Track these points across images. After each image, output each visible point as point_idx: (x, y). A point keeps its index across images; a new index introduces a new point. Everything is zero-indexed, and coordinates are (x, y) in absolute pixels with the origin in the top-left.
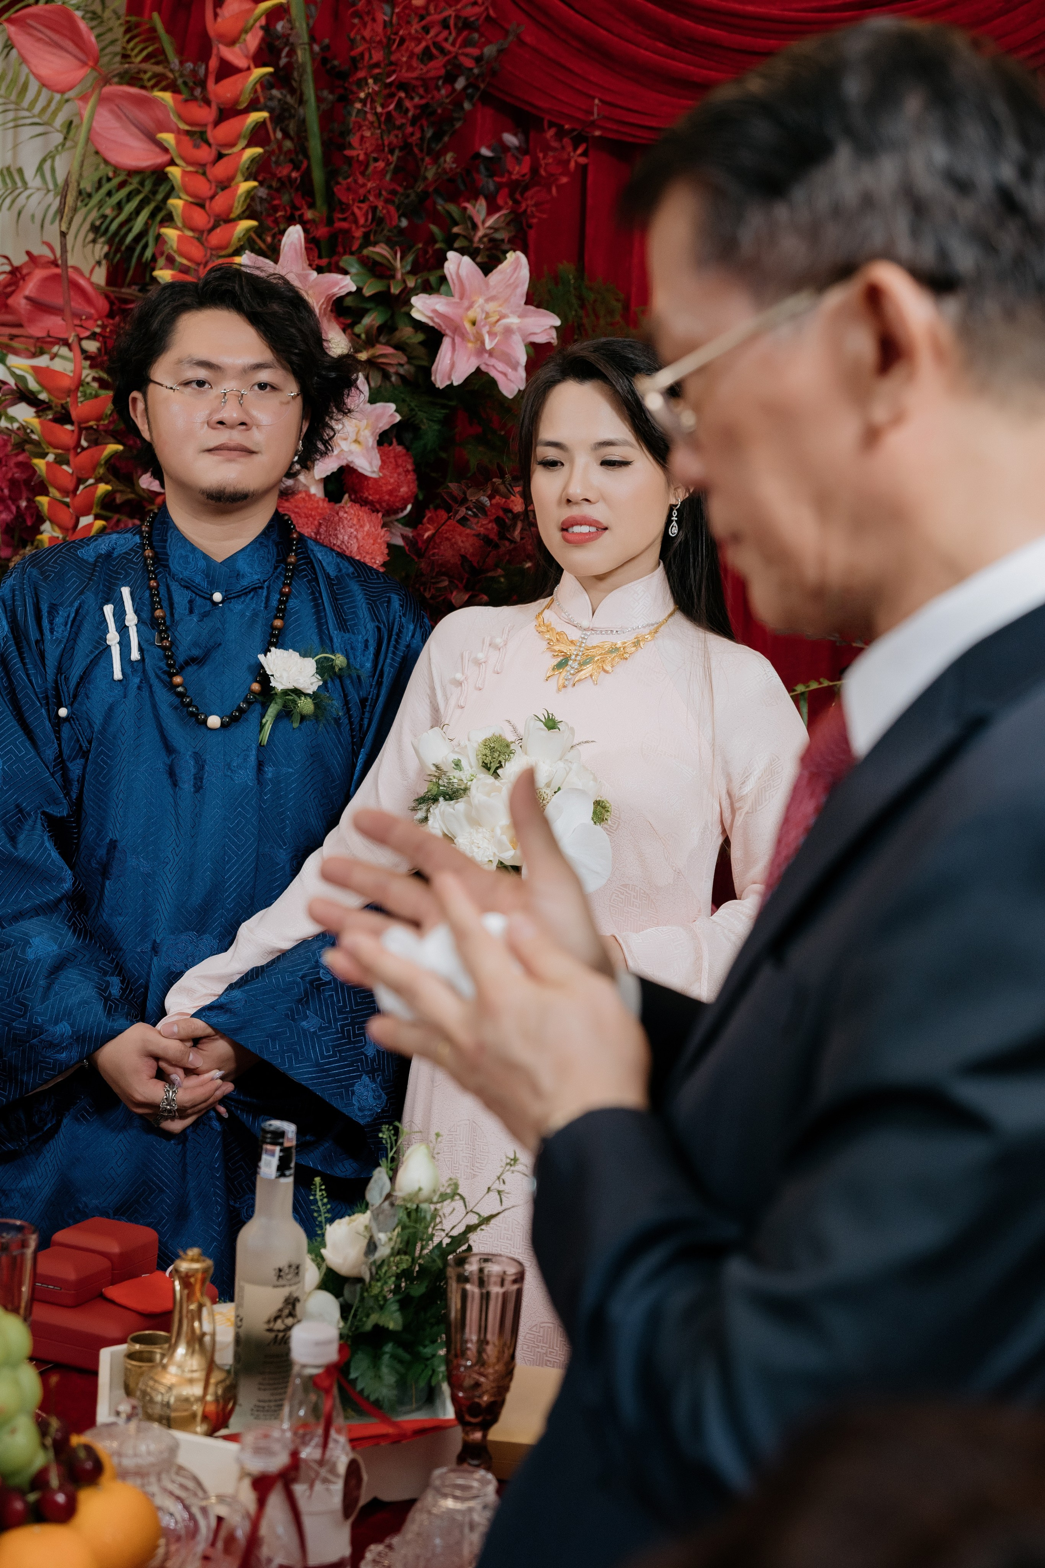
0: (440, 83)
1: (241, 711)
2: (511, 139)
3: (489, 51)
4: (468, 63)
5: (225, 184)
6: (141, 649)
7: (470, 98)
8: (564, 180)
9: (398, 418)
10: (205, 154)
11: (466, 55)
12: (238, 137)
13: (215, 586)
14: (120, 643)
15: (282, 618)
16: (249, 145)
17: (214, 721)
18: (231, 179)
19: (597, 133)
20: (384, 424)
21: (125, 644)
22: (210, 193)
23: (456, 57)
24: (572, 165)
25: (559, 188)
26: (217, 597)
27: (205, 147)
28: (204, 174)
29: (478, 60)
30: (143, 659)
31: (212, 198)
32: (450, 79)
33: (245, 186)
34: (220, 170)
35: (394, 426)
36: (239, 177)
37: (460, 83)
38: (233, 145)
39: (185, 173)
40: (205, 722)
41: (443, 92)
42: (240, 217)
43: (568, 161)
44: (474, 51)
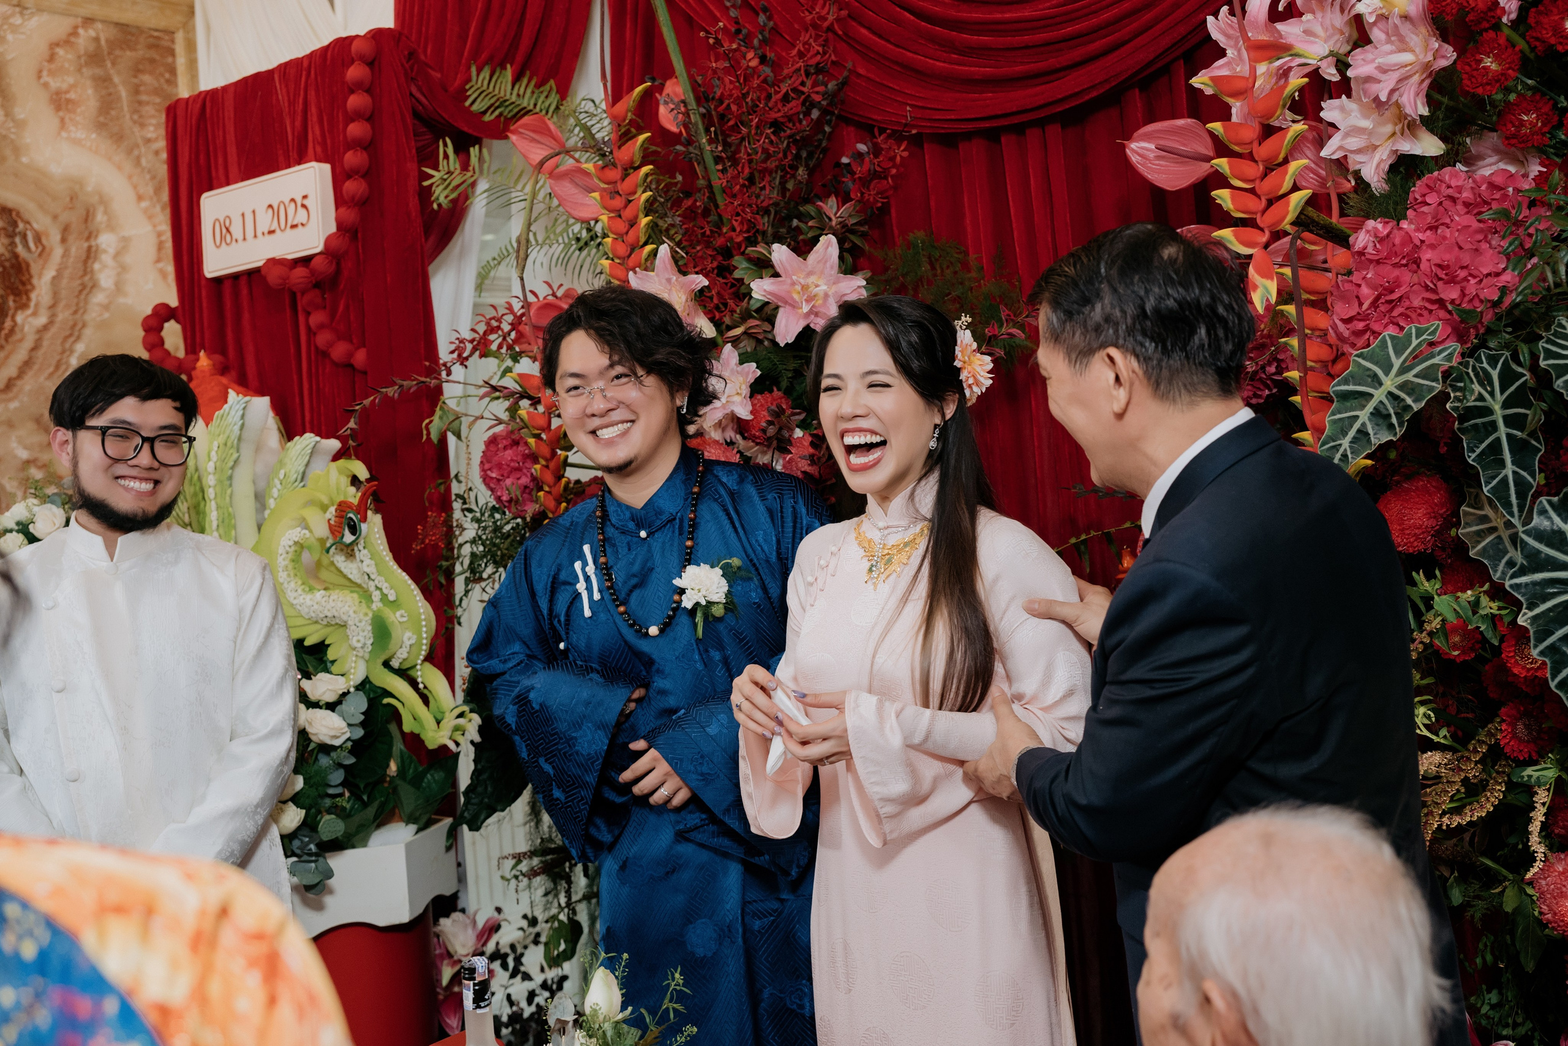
0: (801, 116)
1: (669, 617)
2: (862, 147)
3: (831, 86)
4: (817, 98)
5: (633, 223)
6: (600, 591)
7: (829, 123)
8: (894, 171)
9: (759, 373)
10: (618, 202)
11: (817, 93)
12: (636, 186)
13: (640, 527)
14: (587, 589)
15: (692, 539)
16: (644, 192)
17: (653, 630)
18: (636, 217)
19: (914, 132)
20: (751, 379)
21: (589, 589)
22: (625, 230)
23: (809, 96)
24: (898, 158)
25: (893, 177)
26: (643, 534)
27: (618, 197)
28: (620, 216)
29: (825, 94)
30: (602, 598)
31: (627, 233)
32: (807, 114)
33: (644, 221)
34: (628, 213)
35: (756, 380)
36: (641, 215)
37: (815, 114)
38: (635, 193)
39: (610, 218)
40: (647, 634)
41: (804, 123)
42: (646, 244)
43: (895, 156)
44: (821, 89)
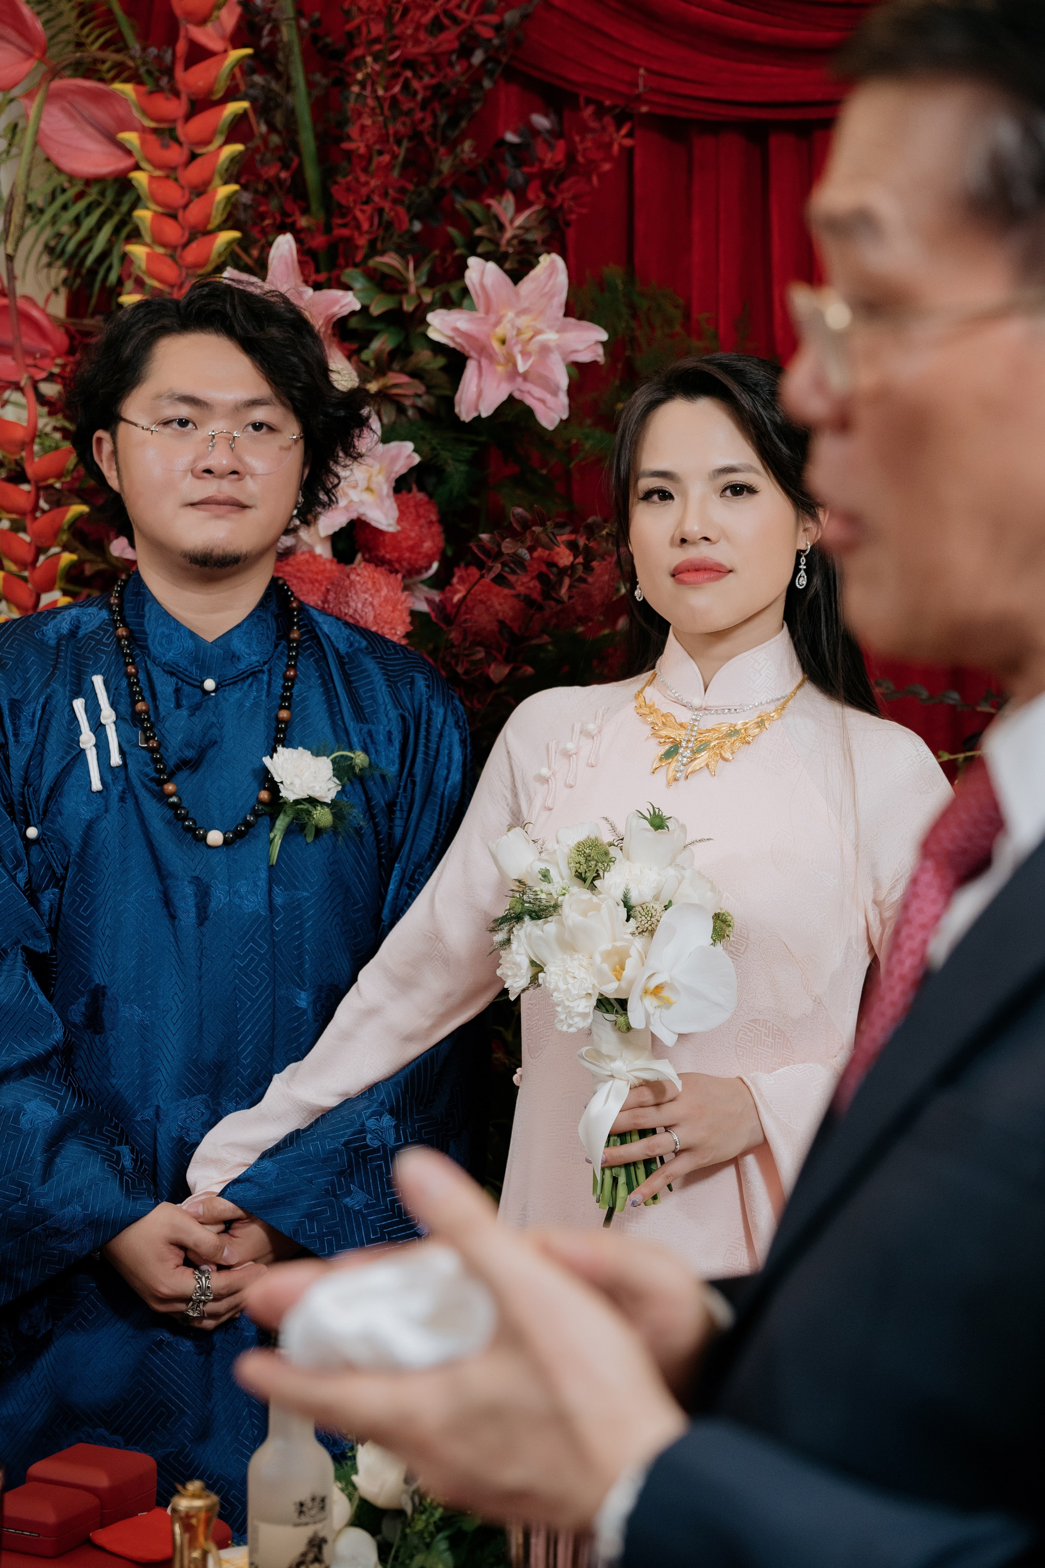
0: (454, 58)
1: (247, 823)
2: (541, 121)
3: (511, 17)
4: (486, 32)
5: (201, 190)
6: (122, 752)
7: (491, 74)
8: (607, 167)
9: (417, 459)
10: (175, 155)
11: (484, 23)
12: (214, 133)
13: (206, 671)
14: (96, 746)
15: (288, 708)
16: (227, 142)
17: (215, 837)
18: (207, 183)
19: (644, 109)
20: (401, 468)
21: (102, 746)
22: (182, 201)
23: (471, 27)
24: (616, 148)
25: (601, 176)
26: (210, 684)
27: (175, 147)
28: (175, 178)
29: (499, 28)
30: (125, 764)
31: (186, 207)
32: (465, 52)
33: (224, 191)
34: (193, 173)
35: (412, 470)
37: (478, 57)
38: (208, 142)
39: (152, 178)
40: (204, 838)
41: (458, 68)
42: (221, 228)
43: (610, 144)
44: (493, 19)
